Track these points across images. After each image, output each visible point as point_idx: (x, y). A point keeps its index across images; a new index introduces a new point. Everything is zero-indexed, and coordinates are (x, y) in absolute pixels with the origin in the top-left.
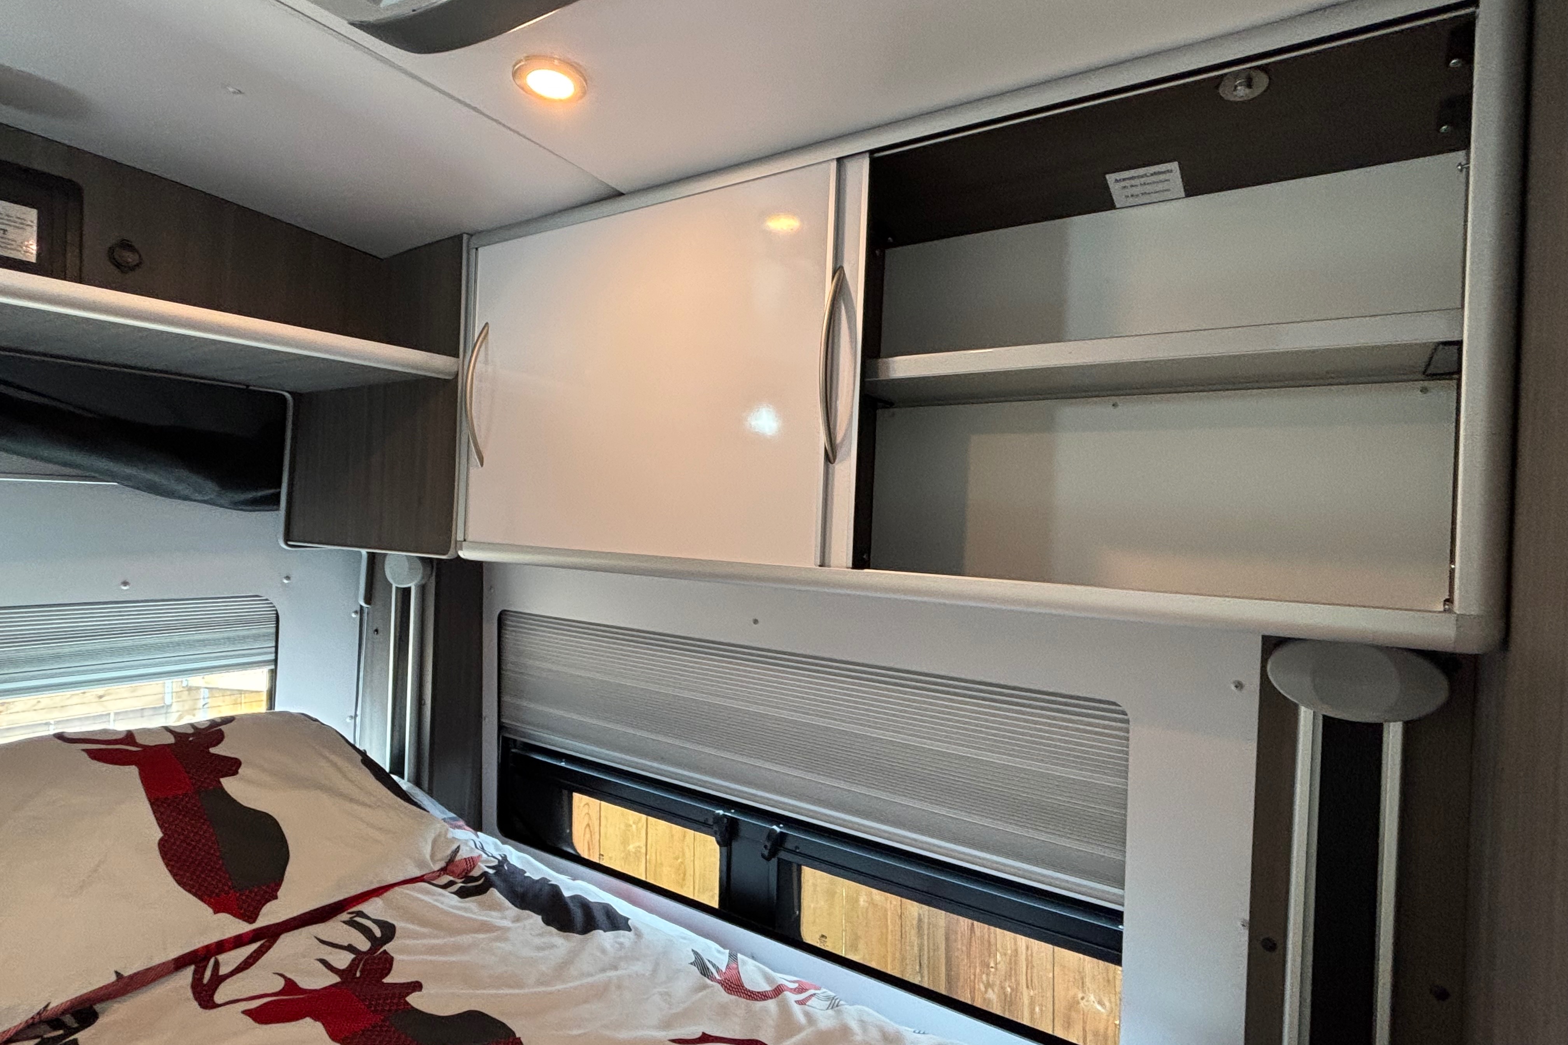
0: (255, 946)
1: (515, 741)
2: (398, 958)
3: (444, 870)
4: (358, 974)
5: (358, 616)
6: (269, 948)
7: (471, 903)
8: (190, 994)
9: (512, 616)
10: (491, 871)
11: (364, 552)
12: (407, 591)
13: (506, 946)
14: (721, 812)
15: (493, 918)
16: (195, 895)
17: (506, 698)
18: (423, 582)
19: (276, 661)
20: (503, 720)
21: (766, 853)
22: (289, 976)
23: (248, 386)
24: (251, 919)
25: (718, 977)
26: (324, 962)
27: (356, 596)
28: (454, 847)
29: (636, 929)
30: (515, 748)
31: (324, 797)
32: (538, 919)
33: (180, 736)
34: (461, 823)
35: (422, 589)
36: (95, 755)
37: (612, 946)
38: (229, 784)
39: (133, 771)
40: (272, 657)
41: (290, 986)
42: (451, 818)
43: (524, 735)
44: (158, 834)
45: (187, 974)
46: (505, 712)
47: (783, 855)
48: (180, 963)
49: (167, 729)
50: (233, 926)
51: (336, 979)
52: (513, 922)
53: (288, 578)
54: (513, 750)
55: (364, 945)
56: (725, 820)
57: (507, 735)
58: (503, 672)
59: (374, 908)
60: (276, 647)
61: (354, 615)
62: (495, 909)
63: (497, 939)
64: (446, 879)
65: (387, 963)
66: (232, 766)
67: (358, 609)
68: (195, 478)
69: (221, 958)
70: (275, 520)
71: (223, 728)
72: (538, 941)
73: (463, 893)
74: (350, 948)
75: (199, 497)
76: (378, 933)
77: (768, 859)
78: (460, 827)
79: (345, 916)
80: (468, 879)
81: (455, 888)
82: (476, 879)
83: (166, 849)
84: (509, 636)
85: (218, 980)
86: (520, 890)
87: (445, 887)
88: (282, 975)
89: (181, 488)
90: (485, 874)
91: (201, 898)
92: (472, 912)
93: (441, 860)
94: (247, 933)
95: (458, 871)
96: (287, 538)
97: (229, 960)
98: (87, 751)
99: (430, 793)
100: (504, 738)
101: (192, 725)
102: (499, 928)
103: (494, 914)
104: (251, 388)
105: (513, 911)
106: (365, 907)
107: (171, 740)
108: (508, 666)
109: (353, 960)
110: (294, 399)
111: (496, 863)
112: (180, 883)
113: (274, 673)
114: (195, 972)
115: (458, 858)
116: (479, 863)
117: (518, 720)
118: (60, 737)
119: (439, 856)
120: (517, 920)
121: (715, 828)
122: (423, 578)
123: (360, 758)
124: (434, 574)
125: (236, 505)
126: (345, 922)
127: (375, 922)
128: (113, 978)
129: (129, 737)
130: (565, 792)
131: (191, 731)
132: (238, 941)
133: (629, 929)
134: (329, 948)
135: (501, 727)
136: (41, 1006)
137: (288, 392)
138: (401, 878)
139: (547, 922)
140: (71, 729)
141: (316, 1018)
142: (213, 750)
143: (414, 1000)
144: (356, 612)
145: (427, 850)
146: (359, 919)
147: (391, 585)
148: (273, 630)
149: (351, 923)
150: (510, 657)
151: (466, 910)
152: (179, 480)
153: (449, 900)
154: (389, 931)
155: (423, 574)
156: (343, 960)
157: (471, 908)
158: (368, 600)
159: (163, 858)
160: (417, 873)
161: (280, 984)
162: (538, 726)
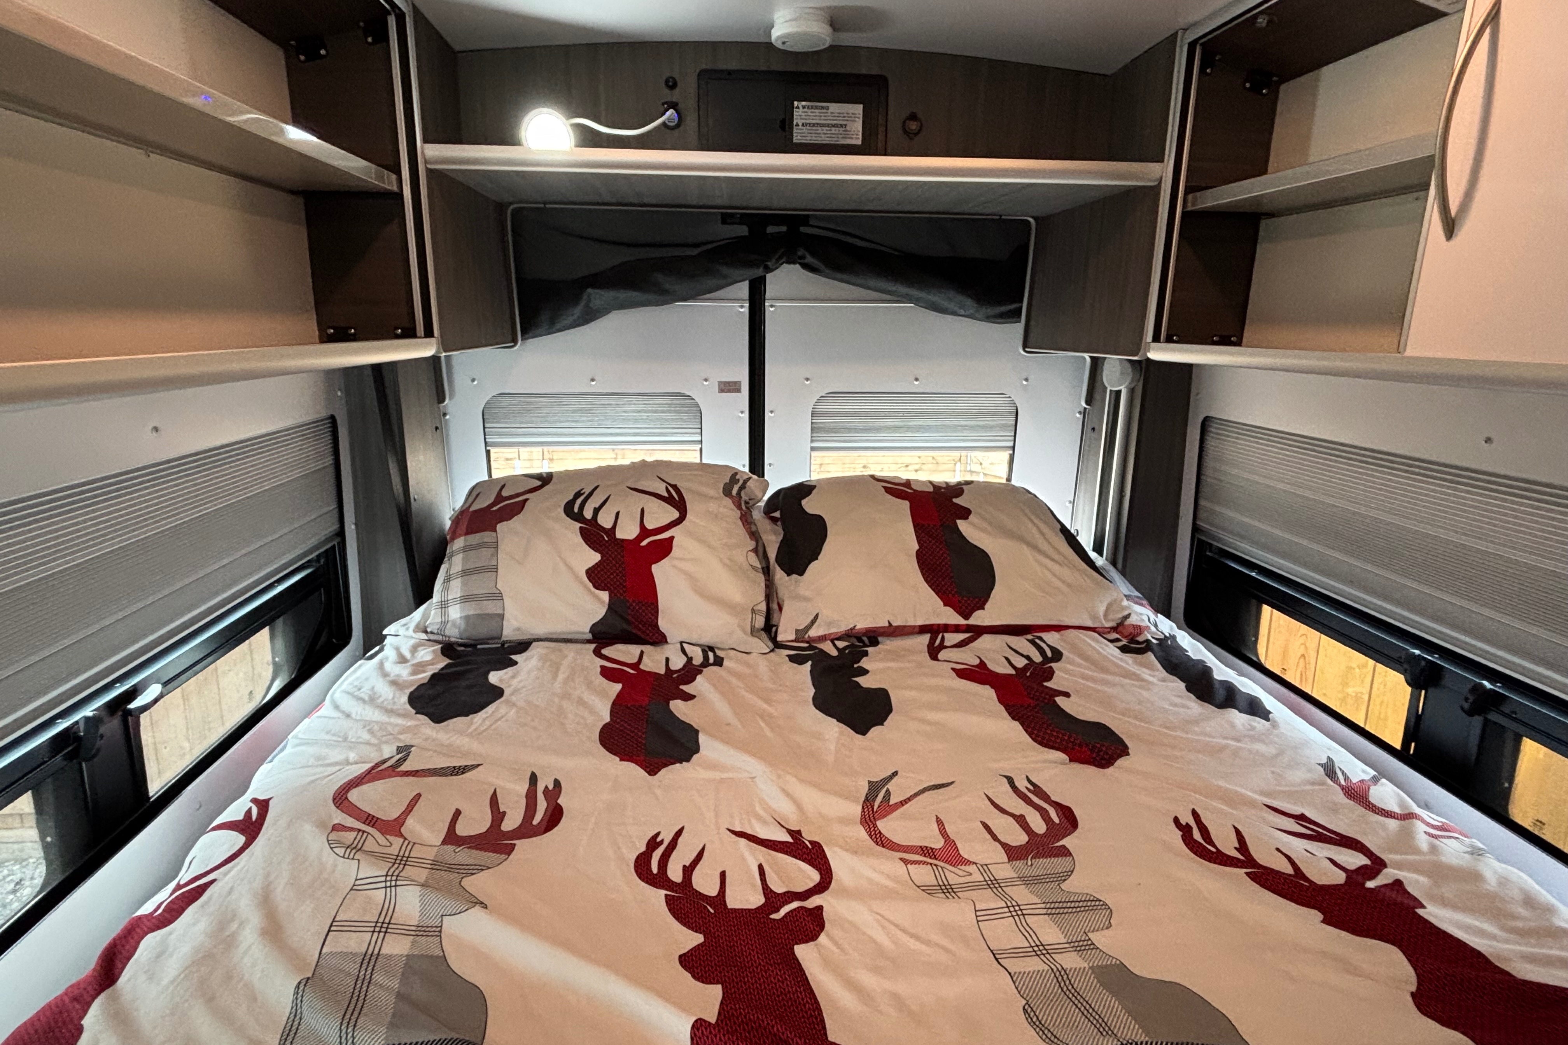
0: (967, 635)
1: (1211, 545)
2: (1058, 674)
3: (1115, 629)
4: (1028, 674)
5: (1082, 416)
6: (976, 639)
7: (1128, 658)
8: (926, 649)
9: (1217, 423)
10: (1154, 641)
11: (1087, 356)
12: (1118, 393)
13: (1145, 693)
14: (1417, 652)
15: (1145, 674)
16: (934, 590)
17: (1202, 502)
18: (1133, 386)
19: (1013, 448)
20: (1198, 523)
21: (1466, 706)
22: (983, 659)
23: (1001, 216)
24: (967, 617)
25: (1343, 782)
26: (1007, 659)
27: (1080, 399)
28: (1126, 613)
29: (1275, 721)
30: (1211, 551)
31: (1025, 549)
32: (1182, 685)
33: (936, 487)
34: (1145, 602)
35: (1132, 391)
36: (888, 490)
37: (1243, 725)
38: (962, 525)
39: (906, 504)
40: (1011, 444)
41: (982, 664)
42: (1138, 597)
43: (1219, 540)
44: (917, 547)
45: (926, 638)
46: (1202, 514)
47: (1493, 717)
48: (923, 629)
49: (931, 482)
50: (956, 619)
51: (1013, 672)
52: (1159, 680)
53: (1026, 380)
54: (1208, 553)
55: (1037, 658)
56: (1423, 663)
57: (1203, 538)
58: (1203, 477)
59: (1051, 638)
60: (1015, 436)
61: (1078, 415)
62: (1148, 668)
63: (1141, 687)
64: (1115, 636)
65: (1050, 674)
66: (965, 513)
67: (1082, 410)
68: (960, 298)
69: (946, 635)
70: (1017, 329)
71: (964, 487)
72: (1178, 700)
73: (1124, 649)
74: (1028, 657)
75: (962, 312)
76: (1049, 654)
77: (1470, 713)
78: (1141, 605)
79: (1030, 637)
80: (1132, 640)
81: (1120, 644)
82: (1138, 643)
83: (920, 556)
84: (1211, 442)
85: (942, 647)
86: (1174, 660)
87: (1112, 641)
88: (979, 658)
89: (952, 306)
90: (1147, 641)
91: (937, 593)
92: (1128, 664)
93: (1113, 620)
94: (963, 625)
95: (1126, 634)
96: (1025, 346)
97: (952, 638)
98: (885, 488)
99: (1123, 573)
100: (1199, 540)
101: (946, 483)
102: (1143, 680)
103: (1145, 670)
104: (1003, 217)
105: (1163, 673)
106: (1044, 635)
107: (931, 489)
108: (1208, 471)
109: (1027, 665)
110: (1037, 224)
111: (1162, 637)
112: (926, 580)
113: (1012, 458)
114: (931, 639)
115: (1128, 622)
116: (1146, 632)
117: (1212, 525)
118: (873, 477)
119: (1111, 616)
120: (1163, 680)
121: (1406, 666)
122: (1132, 381)
123: (1059, 527)
124: (1142, 378)
125: (989, 319)
126: (1028, 640)
127: (1049, 646)
128: (887, 624)
129: (908, 483)
130: (1254, 602)
131: (944, 486)
132: (957, 629)
133: (1268, 719)
134: (1013, 653)
135: (1196, 529)
136: (852, 626)
137: (1032, 217)
138: (1077, 624)
139: (1189, 689)
140: (879, 474)
141: (992, 687)
142: (955, 500)
143: (1060, 701)
144: (1080, 413)
145: (1102, 609)
146: (1037, 641)
147: (1106, 388)
148: (1014, 423)
149: (1032, 642)
150: (1210, 463)
151: (1121, 659)
152: (950, 300)
153: (1112, 651)
154: (1057, 655)
155: (1133, 378)
156: (1021, 663)
157: (1128, 661)
158: (1088, 402)
159: (918, 562)
160: (1090, 624)
161: (977, 662)
162: (1231, 533)
